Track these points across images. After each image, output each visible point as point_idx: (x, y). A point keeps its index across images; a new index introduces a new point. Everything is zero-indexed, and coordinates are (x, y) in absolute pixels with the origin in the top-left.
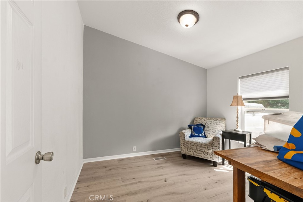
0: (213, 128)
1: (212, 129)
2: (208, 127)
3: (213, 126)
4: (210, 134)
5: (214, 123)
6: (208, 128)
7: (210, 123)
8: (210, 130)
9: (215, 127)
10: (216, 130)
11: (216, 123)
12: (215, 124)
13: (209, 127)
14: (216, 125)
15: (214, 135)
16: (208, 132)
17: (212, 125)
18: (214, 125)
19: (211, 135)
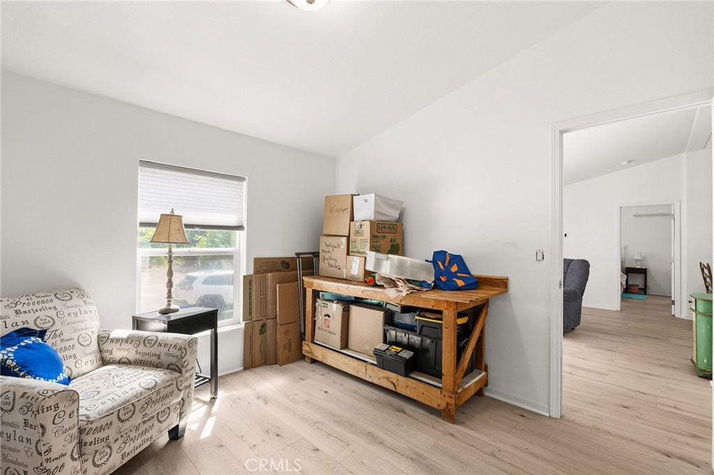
0: (76, 330)
1: (75, 336)
2: (55, 336)
3: (74, 323)
4: (75, 356)
5: (71, 310)
6: (58, 339)
7: (52, 313)
8: (71, 343)
9: (82, 325)
10: (90, 334)
11: (76, 310)
12: (76, 314)
13: (61, 334)
14: (80, 317)
15: (91, 353)
16: (68, 353)
17: (69, 319)
18: (72, 318)
19: (84, 360)
